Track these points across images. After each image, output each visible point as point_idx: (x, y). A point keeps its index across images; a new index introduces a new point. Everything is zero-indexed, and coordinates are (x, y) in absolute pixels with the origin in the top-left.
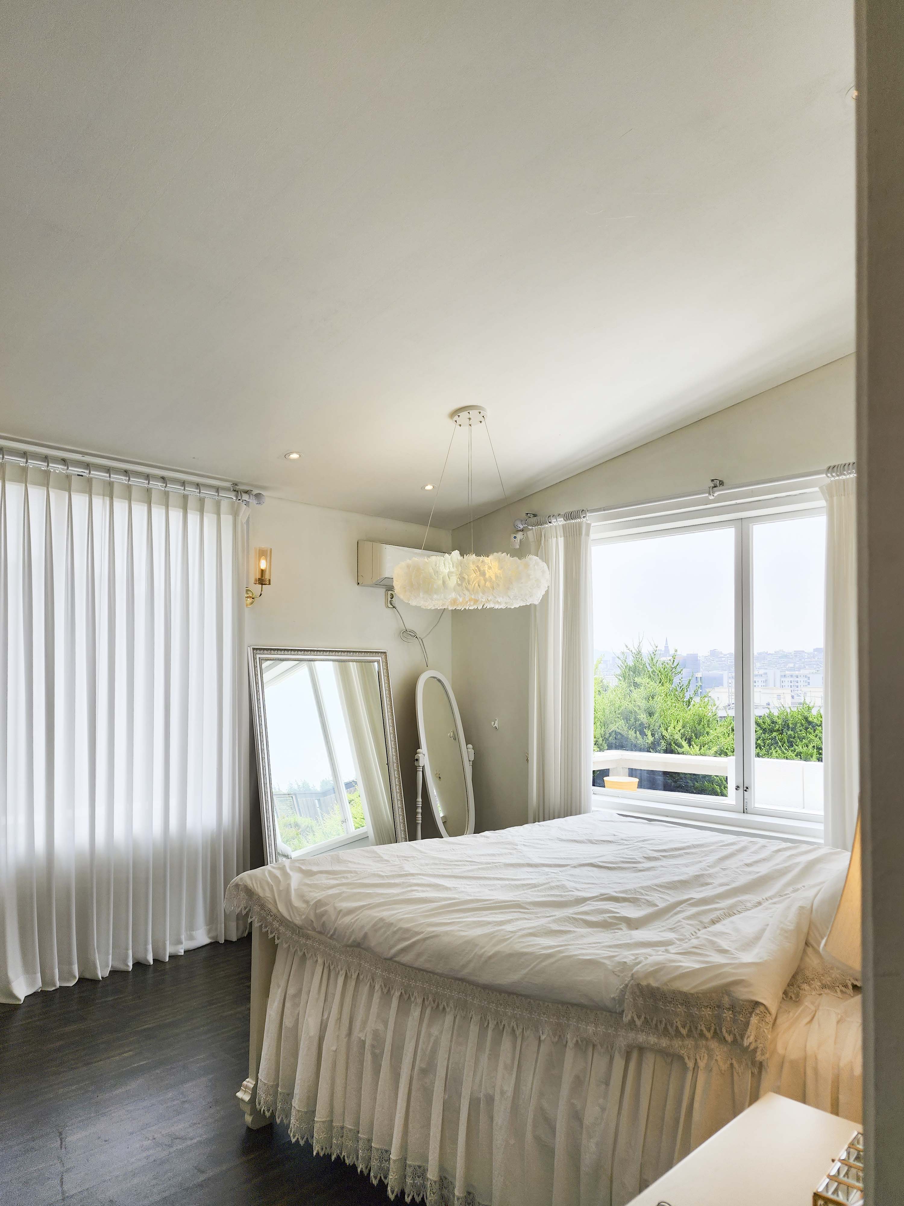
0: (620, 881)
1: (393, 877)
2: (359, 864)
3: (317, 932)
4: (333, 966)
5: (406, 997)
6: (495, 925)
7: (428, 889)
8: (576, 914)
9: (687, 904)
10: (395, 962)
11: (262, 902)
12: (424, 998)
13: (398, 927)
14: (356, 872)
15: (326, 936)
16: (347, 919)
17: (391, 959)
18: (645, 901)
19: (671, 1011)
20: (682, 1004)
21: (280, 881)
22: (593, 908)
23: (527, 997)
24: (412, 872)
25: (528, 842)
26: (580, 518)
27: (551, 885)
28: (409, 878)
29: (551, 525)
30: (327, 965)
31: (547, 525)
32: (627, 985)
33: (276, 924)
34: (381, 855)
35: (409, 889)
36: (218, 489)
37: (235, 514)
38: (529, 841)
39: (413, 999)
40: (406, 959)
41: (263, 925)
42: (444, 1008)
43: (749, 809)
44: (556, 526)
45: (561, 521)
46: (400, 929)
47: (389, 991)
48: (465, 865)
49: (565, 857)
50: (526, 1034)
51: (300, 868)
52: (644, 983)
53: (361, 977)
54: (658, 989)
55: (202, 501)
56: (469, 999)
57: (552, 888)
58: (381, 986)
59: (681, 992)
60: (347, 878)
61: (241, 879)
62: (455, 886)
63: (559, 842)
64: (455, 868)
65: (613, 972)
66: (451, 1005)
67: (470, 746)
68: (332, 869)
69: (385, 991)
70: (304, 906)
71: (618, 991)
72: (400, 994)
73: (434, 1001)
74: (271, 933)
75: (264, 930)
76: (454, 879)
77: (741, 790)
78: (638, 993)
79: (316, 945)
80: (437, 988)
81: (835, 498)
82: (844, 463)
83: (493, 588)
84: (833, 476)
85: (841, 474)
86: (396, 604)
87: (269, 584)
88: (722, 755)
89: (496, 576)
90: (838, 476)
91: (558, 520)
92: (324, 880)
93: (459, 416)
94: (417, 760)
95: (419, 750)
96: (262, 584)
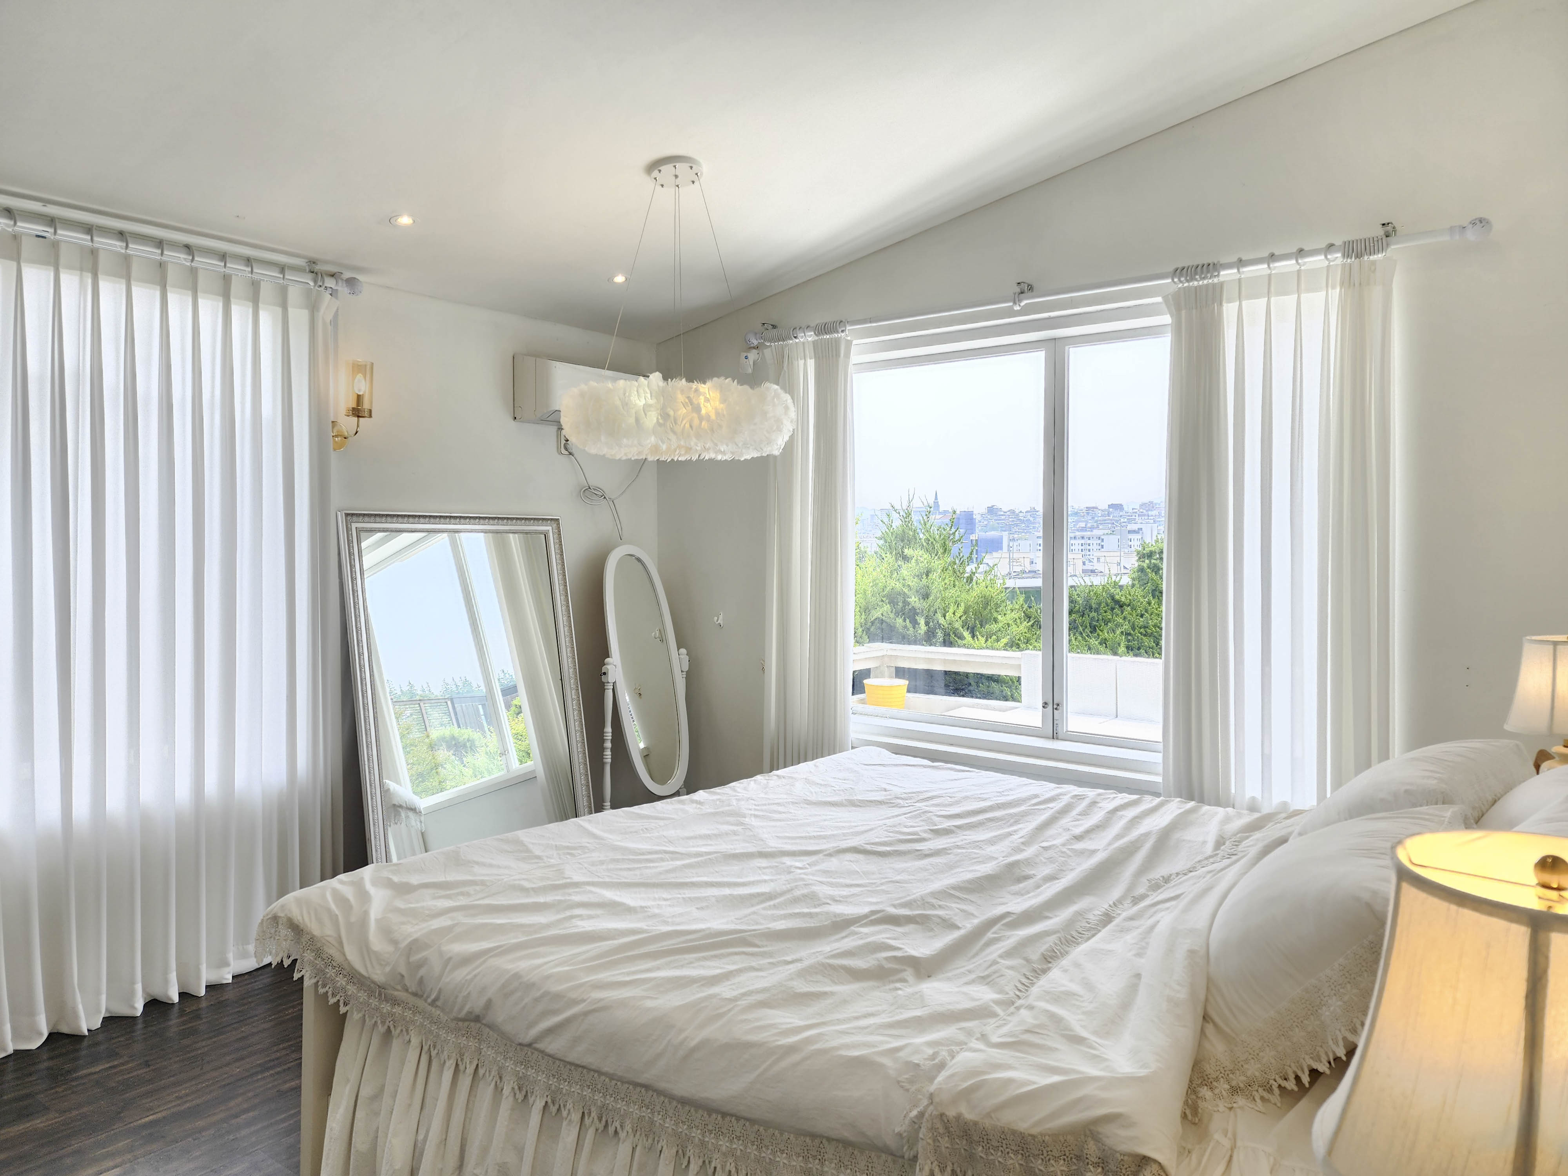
0: (898, 878)
1: (544, 890)
2: (491, 866)
3: (410, 993)
4: (436, 1051)
5: (554, 1109)
6: (702, 985)
7: (599, 912)
8: (834, 956)
9: (1003, 925)
10: (536, 1049)
11: (319, 945)
13: (541, 991)
14: (483, 883)
15: (426, 1001)
16: (461, 974)
17: (529, 1045)
18: (939, 920)
19: (997, 1163)
20: (1016, 1152)
21: (351, 907)
22: (861, 942)
24: (577, 878)
25: (762, 810)
26: (838, 332)
27: (795, 894)
28: (571, 891)
29: (797, 340)
30: (425, 1048)
31: (791, 341)
32: (921, 1115)
33: (341, 981)
34: (531, 846)
35: (568, 913)
36: (282, 269)
37: (313, 307)
38: (764, 807)
41: (320, 983)
43: (1061, 732)
44: (804, 343)
45: (811, 336)
46: (546, 994)
47: (526, 1096)
48: (662, 860)
49: (815, 834)
51: (389, 879)
52: (951, 1113)
53: (481, 1071)
54: (976, 1124)
55: (255, 285)
57: (796, 900)
58: (513, 1089)
59: (1014, 1132)
60: (468, 894)
61: (284, 905)
62: (643, 904)
63: (806, 806)
64: (646, 868)
65: (898, 1082)
66: (628, 1127)
67: (683, 651)
68: (444, 879)
69: (520, 1097)
70: (390, 948)
71: (907, 1122)
72: (543, 1103)
73: (600, 1119)
74: (334, 995)
75: (321, 991)
76: (643, 889)
77: (1050, 707)
78: (941, 1130)
79: (408, 1014)
80: (604, 1096)
81: (1183, 312)
82: (1195, 264)
83: (712, 430)
84: (1181, 282)
85: (1193, 279)
86: (574, 451)
87: (370, 416)
88: (1014, 648)
89: (717, 414)
90: (1188, 281)
91: (807, 334)
92: (430, 902)
93: (660, 171)
94: (605, 674)
95: (607, 660)
96: (358, 417)
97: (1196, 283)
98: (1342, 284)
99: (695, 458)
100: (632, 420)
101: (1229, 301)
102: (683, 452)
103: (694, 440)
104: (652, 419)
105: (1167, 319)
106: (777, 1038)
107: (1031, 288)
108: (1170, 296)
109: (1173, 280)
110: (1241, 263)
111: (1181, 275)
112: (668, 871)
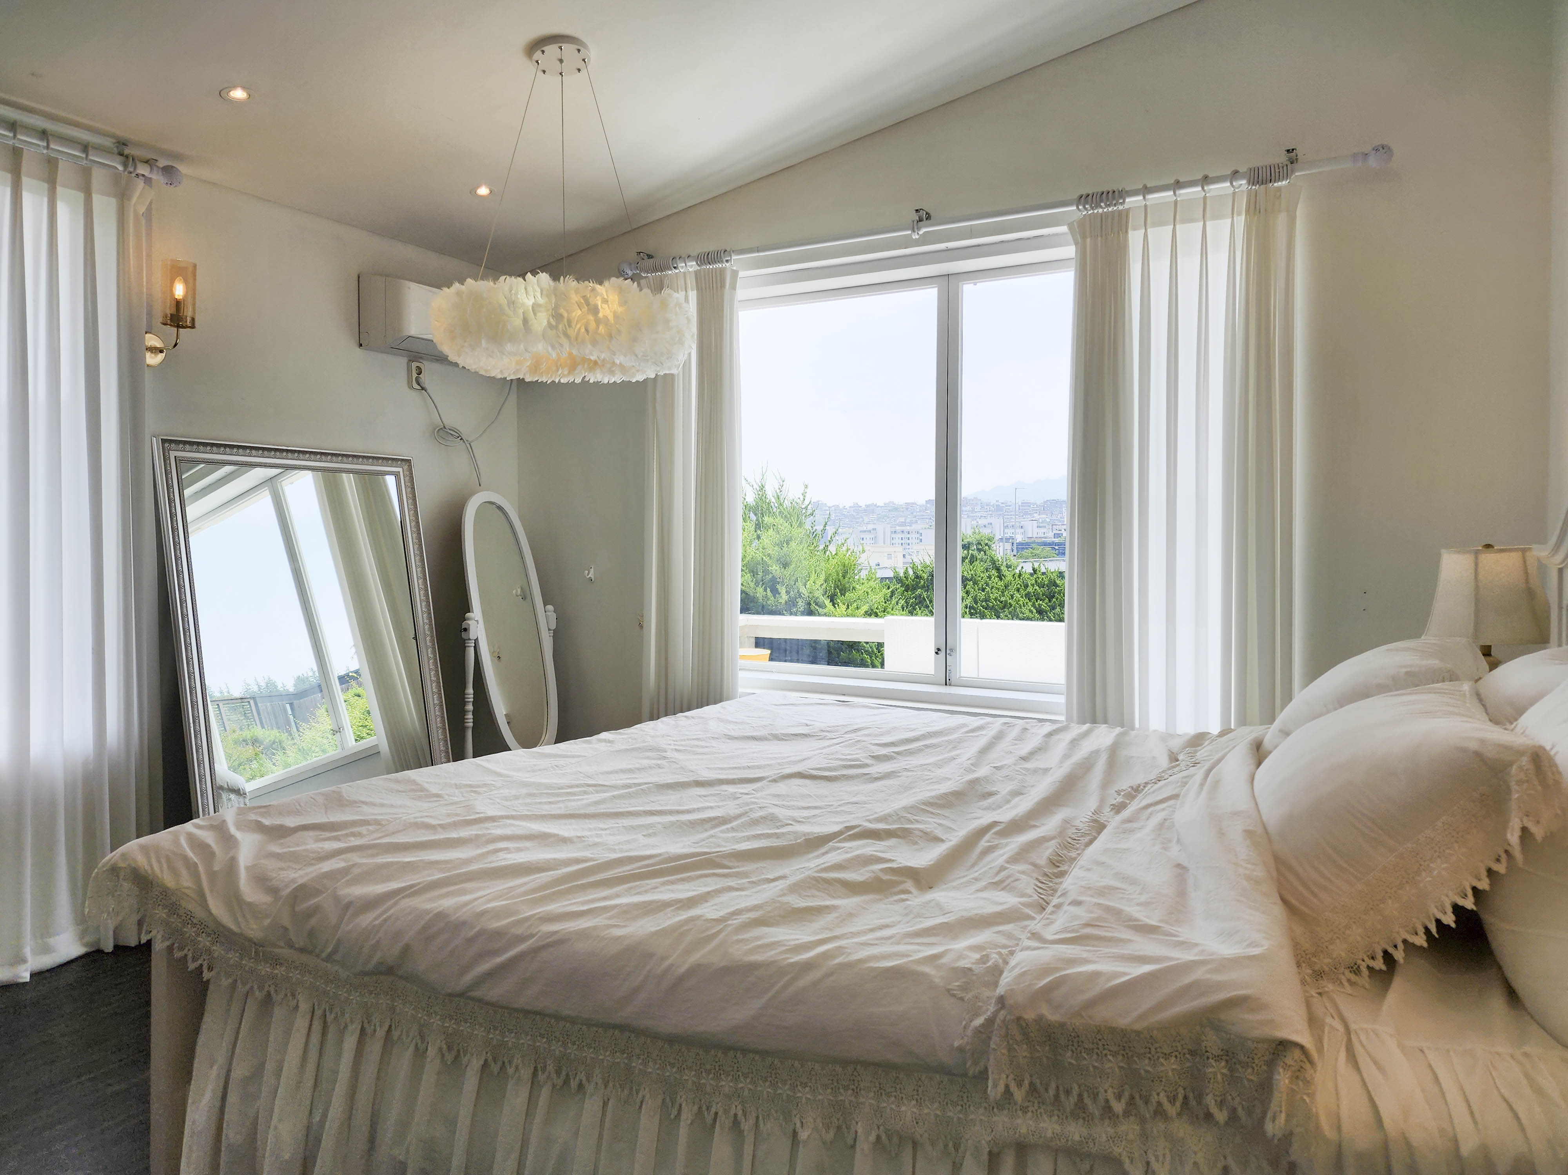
0: (855, 800)
1: (455, 825)
2: (382, 805)
3: (296, 949)
4: (333, 1014)
5: (496, 1068)
6: (678, 908)
7: (528, 844)
8: (825, 870)
9: (995, 833)
10: (473, 999)
11: (174, 899)
12: (536, 1069)
13: (477, 929)
14: (377, 822)
15: (318, 956)
16: (366, 920)
17: (462, 995)
18: (921, 834)
19: (1091, 1069)
20: (1115, 1054)
21: (213, 854)
22: (849, 856)
23: (763, 1054)
24: (491, 813)
25: (682, 745)
26: (722, 262)
27: (752, 816)
28: (487, 825)
29: (677, 271)
30: (319, 1012)
31: (670, 272)
32: (990, 1021)
33: (204, 941)
35: (491, 847)
36: (85, 148)
37: (122, 195)
38: (684, 743)
39: (510, 1071)
40: (493, 993)
41: (176, 945)
42: (581, 1086)
43: (953, 680)
44: (684, 273)
45: (692, 266)
48: (586, 793)
49: (749, 764)
50: (767, 1127)
51: (258, 823)
52: (1030, 1015)
53: (396, 1032)
54: (1062, 1025)
56: (637, 1064)
57: (755, 822)
58: (440, 1049)
59: (1113, 1030)
60: (360, 835)
61: (124, 856)
62: (579, 835)
63: (728, 741)
64: (570, 801)
65: (948, 990)
66: (597, 1078)
67: (550, 606)
68: (327, 819)
69: (450, 1059)
70: (266, 899)
71: (969, 1032)
72: (482, 1062)
73: (558, 1072)
74: (194, 959)
75: (178, 954)
76: (573, 821)
77: (942, 654)
78: (1019, 1037)
79: (295, 975)
80: (564, 1044)
81: (1088, 240)
82: (1100, 190)
83: (610, 336)
84: (1086, 209)
85: (1098, 206)
86: (426, 385)
87: (193, 327)
88: (873, 616)
89: (616, 316)
90: (1092, 208)
91: (688, 264)
92: (310, 843)
93: (543, 52)
94: (465, 630)
95: (468, 615)
96: (178, 327)
97: (1100, 211)
98: (1247, 211)
99: (578, 380)
100: (518, 322)
101: (1135, 229)
102: (566, 373)
103: (589, 347)
104: (541, 322)
105: (1069, 251)
106: (788, 956)
107: (929, 217)
108: (1075, 223)
109: (1078, 208)
110: (1146, 190)
111: (1086, 203)
112: (597, 803)
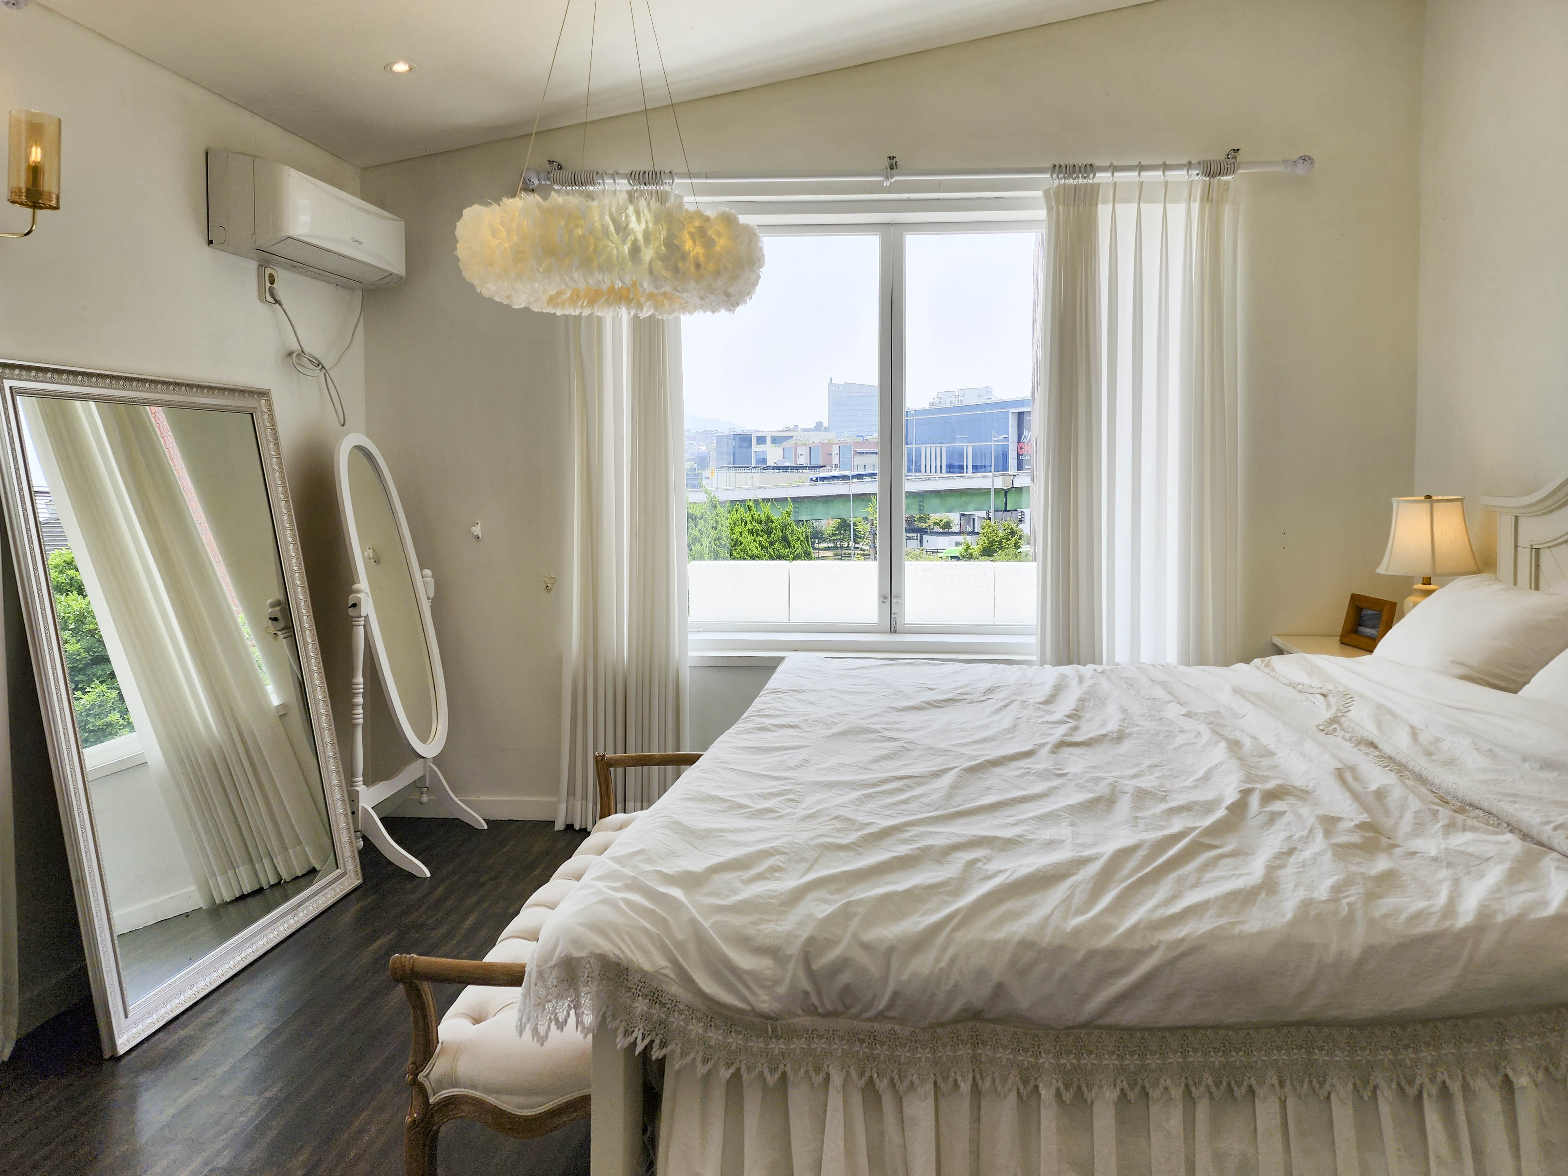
12: (1188, 1085)
15: (862, 1017)
39: (1155, 1094)
40: (1131, 1015)
42: (1251, 1091)
56: (1319, 1056)
66: (1268, 1079)
67: (428, 572)
72: (1117, 1093)
73: (1218, 1084)
79: (819, 1044)
80: (1226, 1054)
81: (1061, 208)
82: (1073, 162)
84: (1058, 178)
85: (1070, 177)
86: (281, 298)
87: (57, 209)
90: (1065, 179)
91: (616, 181)
94: (354, 605)
95: (355, 586)
96: (35, 207)
97: (1073, 182)
98: (1202, 200)
101: (1105, 202)
105: (1041, 214)
107: (897, 165)
108: (1048, 191)
109: (1052, 176)
110: (1114, 169)
111: (1060, 172)
